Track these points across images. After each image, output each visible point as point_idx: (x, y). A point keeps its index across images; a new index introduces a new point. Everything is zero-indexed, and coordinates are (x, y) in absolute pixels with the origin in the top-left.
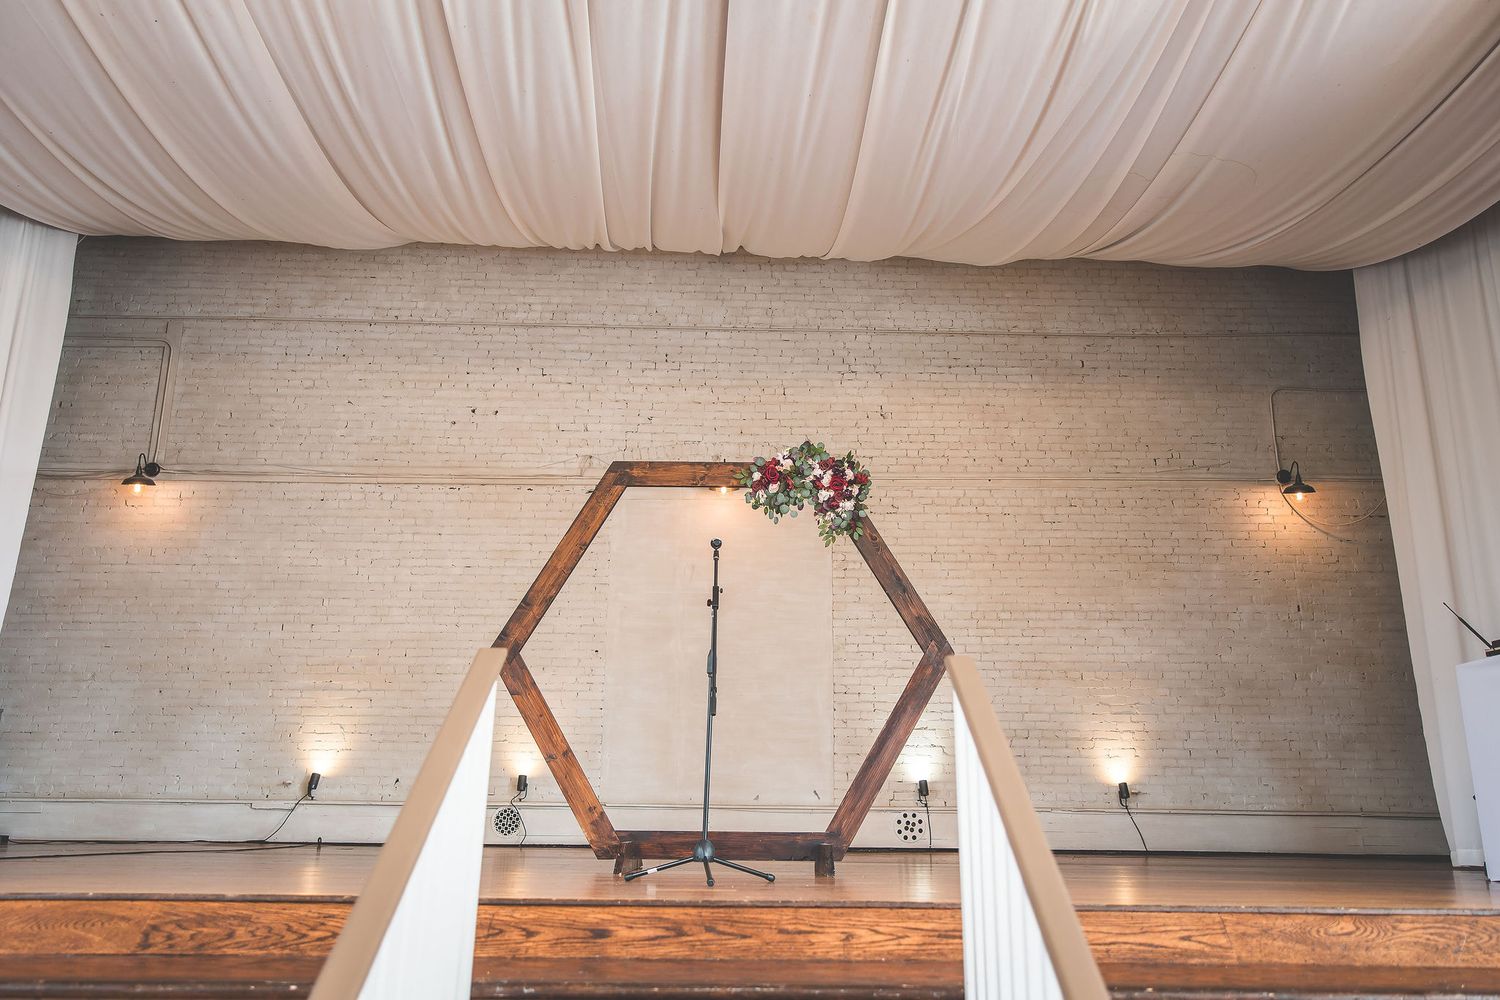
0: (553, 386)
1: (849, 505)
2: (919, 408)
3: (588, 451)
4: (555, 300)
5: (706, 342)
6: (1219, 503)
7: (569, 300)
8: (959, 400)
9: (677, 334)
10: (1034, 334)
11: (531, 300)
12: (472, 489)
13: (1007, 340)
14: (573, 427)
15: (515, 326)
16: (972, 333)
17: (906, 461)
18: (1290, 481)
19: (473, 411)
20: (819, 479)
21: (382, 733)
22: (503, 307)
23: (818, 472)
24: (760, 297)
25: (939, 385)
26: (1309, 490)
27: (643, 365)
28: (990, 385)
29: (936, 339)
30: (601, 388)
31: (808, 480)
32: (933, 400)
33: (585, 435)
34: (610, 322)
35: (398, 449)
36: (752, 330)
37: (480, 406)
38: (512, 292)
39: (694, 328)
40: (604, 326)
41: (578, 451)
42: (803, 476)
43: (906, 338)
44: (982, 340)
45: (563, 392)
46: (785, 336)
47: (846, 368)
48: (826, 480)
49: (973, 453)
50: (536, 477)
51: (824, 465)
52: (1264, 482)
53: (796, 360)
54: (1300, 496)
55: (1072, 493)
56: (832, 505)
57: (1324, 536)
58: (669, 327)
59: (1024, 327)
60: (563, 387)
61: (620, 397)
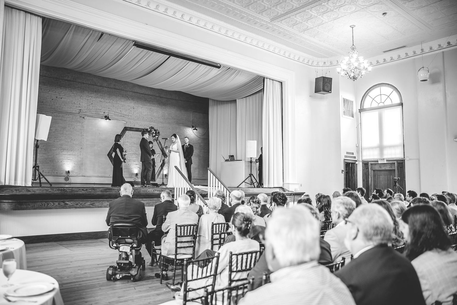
0: (73, 94)
1: (157, 136)
2: (139, 108)
3: (80, 109)
4: (74, 76)
5: (103, 89)
6: (183, 130)
7: (77, 76)
8: (146, 107)
9: (98, 87)
10: (159, 97)
11: (69, 75)
12: (57, 114)
13: (155, 97)
14: (77, 103)
15: (65, 80)
16: (149, 95)
17: (137, 117)
18: (194, 127)
19: (57, 97)
20: (153, 132)
21: (40, 162)
22: (63, 76)
23: (153, 131)
24: (113, 82)
25: (143, 104)
26: (197, 130)
27: (91, 92)
28: (151, 105)
29: (143, 95)
30: (83, 96)
31: (152, 132)
32: (142, 106)
33: (79, 105)
34: (85, 82)
35: (41, 103)
36: (111, 88)
37: (58, 96)
38: (65, 73)
39: (101, 86)
40: (84, 83)
41: (78, 108)
42: (151, 132)
43: (138, 94)
44: (150, 96)
45: (75, 96)
46: (117, 90)
47: (127, 98)
48: (154, 133)
49: (148, 117)
50: (70, 113)
51: (154, 130)
52: (190, 127)
53: (119, 95)
54: (195, 131)
55: (162, 126)
56: (155, 136)
57: (197, 137)
58: (96, 85)
59: (157, 95)
60: (75, 95)
61: (86, 98)
